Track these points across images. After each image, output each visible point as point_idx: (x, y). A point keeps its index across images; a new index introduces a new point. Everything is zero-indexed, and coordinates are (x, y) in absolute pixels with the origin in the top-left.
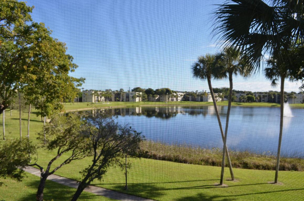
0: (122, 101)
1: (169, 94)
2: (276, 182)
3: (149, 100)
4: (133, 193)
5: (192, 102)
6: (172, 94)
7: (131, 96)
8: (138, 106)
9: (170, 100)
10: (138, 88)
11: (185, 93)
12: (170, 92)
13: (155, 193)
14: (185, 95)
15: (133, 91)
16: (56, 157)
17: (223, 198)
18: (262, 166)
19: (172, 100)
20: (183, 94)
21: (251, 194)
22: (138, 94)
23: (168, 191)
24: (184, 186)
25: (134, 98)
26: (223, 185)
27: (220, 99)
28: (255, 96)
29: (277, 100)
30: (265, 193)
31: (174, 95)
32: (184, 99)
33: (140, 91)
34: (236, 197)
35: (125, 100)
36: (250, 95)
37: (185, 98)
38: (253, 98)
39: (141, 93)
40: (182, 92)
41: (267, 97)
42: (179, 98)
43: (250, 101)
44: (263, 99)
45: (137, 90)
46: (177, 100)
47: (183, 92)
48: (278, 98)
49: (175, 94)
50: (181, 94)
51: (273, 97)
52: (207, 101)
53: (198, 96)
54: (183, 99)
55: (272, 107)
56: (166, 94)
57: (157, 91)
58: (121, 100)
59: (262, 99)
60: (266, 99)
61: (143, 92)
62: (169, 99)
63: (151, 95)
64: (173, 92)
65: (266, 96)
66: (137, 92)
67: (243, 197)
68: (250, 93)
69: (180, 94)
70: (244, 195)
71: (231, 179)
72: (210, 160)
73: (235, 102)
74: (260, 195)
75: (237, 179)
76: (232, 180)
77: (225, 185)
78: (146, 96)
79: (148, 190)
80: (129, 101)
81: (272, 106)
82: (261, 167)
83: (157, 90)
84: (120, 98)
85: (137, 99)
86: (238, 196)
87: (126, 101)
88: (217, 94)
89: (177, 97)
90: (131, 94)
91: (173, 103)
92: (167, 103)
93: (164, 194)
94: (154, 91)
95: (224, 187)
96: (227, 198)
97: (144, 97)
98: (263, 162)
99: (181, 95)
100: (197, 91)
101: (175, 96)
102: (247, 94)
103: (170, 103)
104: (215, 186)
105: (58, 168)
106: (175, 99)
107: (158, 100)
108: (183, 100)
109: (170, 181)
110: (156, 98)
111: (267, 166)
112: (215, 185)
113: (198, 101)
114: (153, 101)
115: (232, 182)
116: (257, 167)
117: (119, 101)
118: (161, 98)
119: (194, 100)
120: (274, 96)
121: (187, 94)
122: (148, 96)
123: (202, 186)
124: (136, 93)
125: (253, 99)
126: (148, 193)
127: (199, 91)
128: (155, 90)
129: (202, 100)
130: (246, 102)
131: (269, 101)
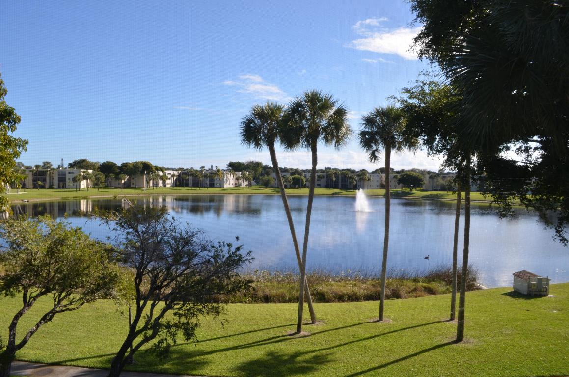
0: (51, 187)
1: (148, 173)
2: (381, 318)
3: (107, 186)
4: (147, 368)
5: (194, 188)
6: (155, 172)
7: (68, 176)
8: (85, 198)
9: (151, 185)
10: (84, 161)
11: (180, 172)
12: (152, 169)
13: (191, 362)
14: (179, 175)
15: (71, 166)
16: (22, 310)
17: (313, 355)
18: (348, 295)
19: (156, 185)
20: (176, 173)
21: (351, 342)
22: (84, 172)
23: (214, 355)
24: (238, 344)
25: (76, 180)
26: (303, 333)
27: (246, 183)
28: (305, 177)
29: (340, 184)
30: (371, 337)
31: (159, 175)
32: (178, 183)
33: (88, 168)
34: (332, 351)
35: (56, 186)
36: (296, 176)
37: (180, 181)
38: (302, 180)
39: (90, 171)
40: (173, 170)
41: (325, 179)
42: (168, 181)
43: (297, 186)
44: (319, 182)
45: (80, 164)
46: (165, 184)
47: (176, 170)
48: (342, 180)
49: (161, 174)
50: (172, 172)
51: (334, 179)
52: (221, 186)
53: (205, 176)
54: (176, 183)
55: (333, 196)
56: (142, 173)
57: (124, 168)
58: (47, 185)
59: (317, 182)
60: (324, 181)
61: (94, 170)
62: (148, 182)
63: (112, 175)
64: (157, 169)
65: (323, 177)
66: (83, 168)
67: (341, 348)
68: (296, 172)
69: (170, 174)
70: (341, 345)
71: (311, 322)
72: (260, 293)
73: (271, 187)
74: (366, 343)
75: (321, 320)
76: (313, 323)
77: (306, 333)
78: (102, 177)
79: (175, 359)
80: (65, 188)
81: (333, 194)
82: (346, 298)
83: (125, 165)
84: (44, 180)
85: (83, 184)
86: (333, 347)
87: (59, 188)
88: (240, 173)
89: (164, 179)
90: (69, 173)
91: (156, 191)
92: (145, 192)
93: (207, 363)
94: (119, 168)
95: (306, 336)
96: (317, 353)
97: (97, 179)
98: (348, 289)
99: (173, 176)
100: (203, 167)
101: (161, 178)
102: (292, 174)
103: (151, 191)
104: (290, 337)
105: (32, 333)
106: (160, 182)
107: (127, 186)
108: (176, 186)
109: (209, 337)
110: (123, 181)
111: (355, 294)
112: (289, 335)
113: (204, 187)
114: (116, 188)
115: (314, 326)
116: (340, 298)
117: (43, 187)
118: (132, 181)
119: (197, 184)
120: (335, 177)
121: (183, 174)
122: (106, 177)
123: (268, 340)
124: (80, 172)
125: (303, 182)
126: (176, 364)
127: (206, 168)
128: (119, 165)
129: (212, 185)
130: (291, 187)
131: (328, 186)
